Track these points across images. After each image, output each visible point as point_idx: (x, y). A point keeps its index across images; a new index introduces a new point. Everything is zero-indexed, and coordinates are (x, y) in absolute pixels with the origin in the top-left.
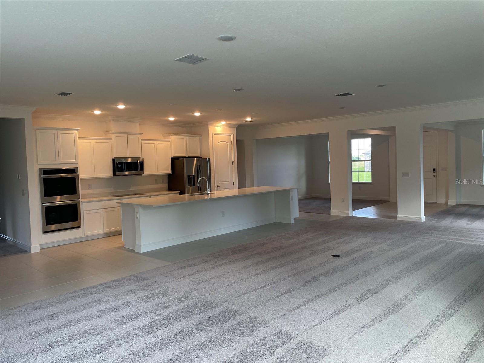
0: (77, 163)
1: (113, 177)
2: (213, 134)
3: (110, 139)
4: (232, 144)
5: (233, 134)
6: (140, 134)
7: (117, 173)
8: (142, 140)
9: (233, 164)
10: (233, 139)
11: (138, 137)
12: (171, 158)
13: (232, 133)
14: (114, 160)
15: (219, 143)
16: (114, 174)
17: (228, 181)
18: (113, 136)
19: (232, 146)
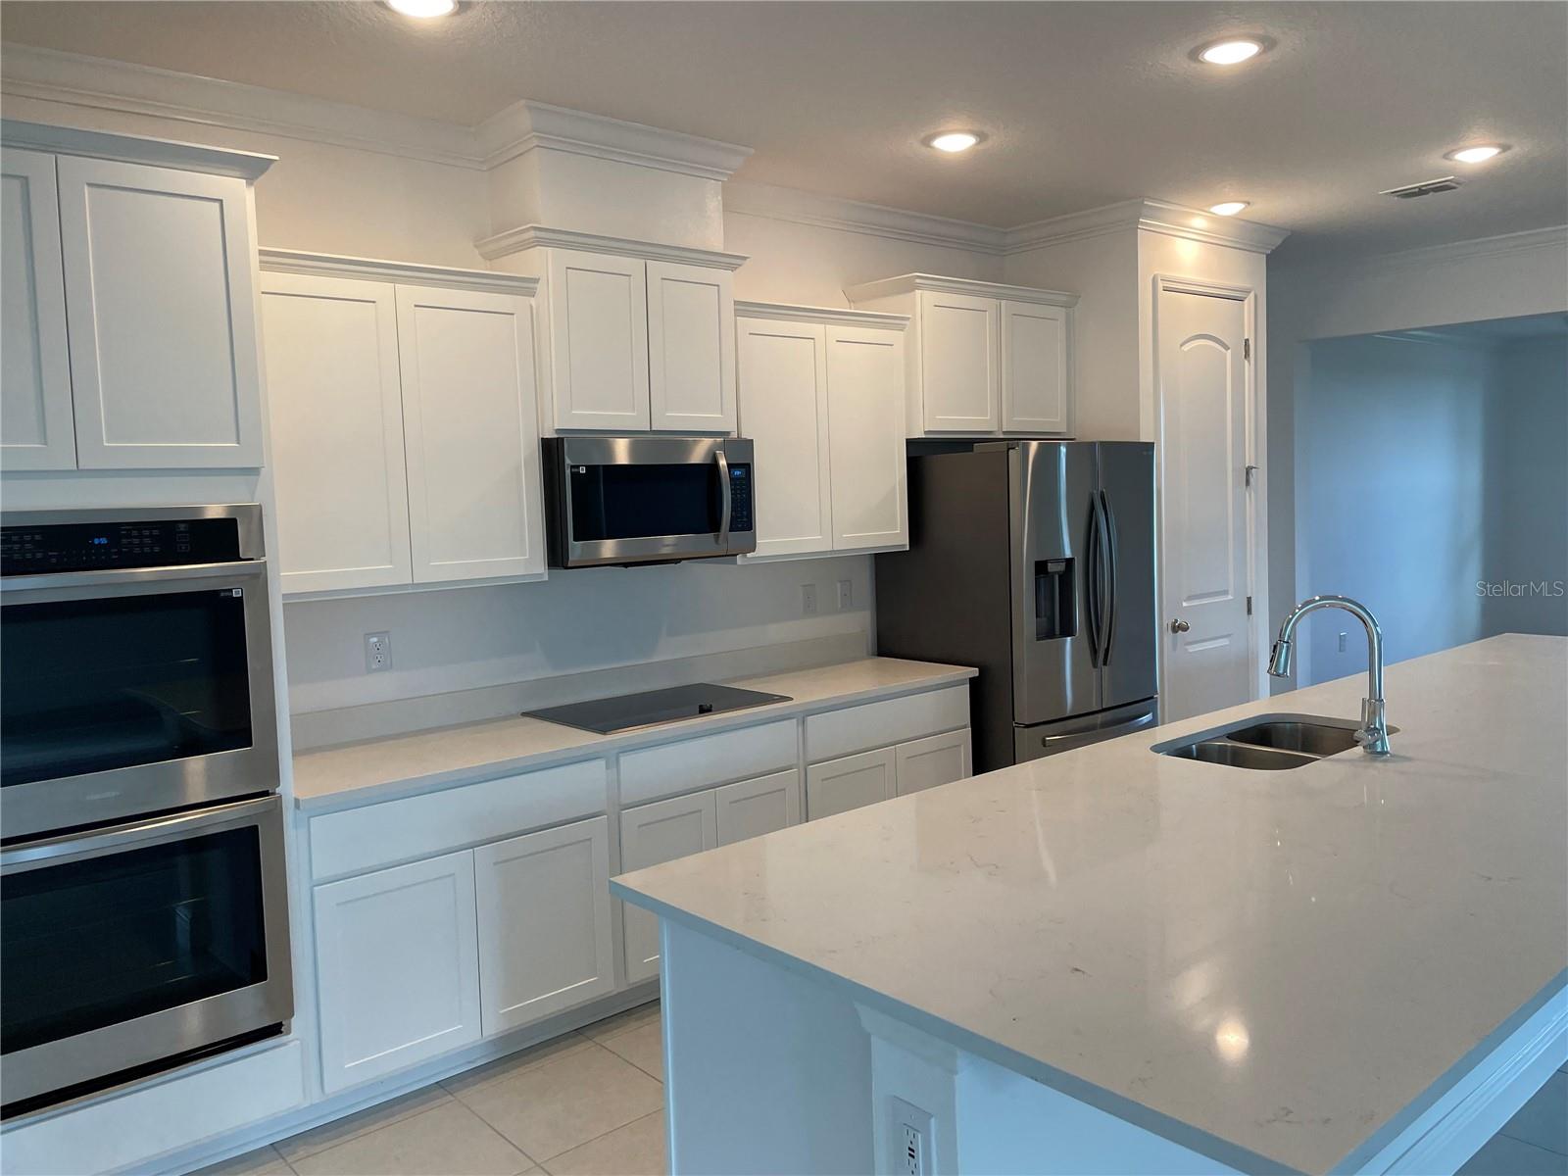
0: (254, 471)
1: (546, 578)
2: (1161, 285)
3: (525, 286)
4: (1247, 355)
5: (1256, 296)
6: (730, 262)
7: (576, 549)
8: (744, 309)
9: (1248, 482)
10: (1250, 320)
11: (718, 286)
12: (910, 443)
13: (1247, 285)
14: (551, 450)
15: (1186, 348)
16: (557, 556)
17: (1226, 592)
18: (543, 262)
19: (1248, 368)
